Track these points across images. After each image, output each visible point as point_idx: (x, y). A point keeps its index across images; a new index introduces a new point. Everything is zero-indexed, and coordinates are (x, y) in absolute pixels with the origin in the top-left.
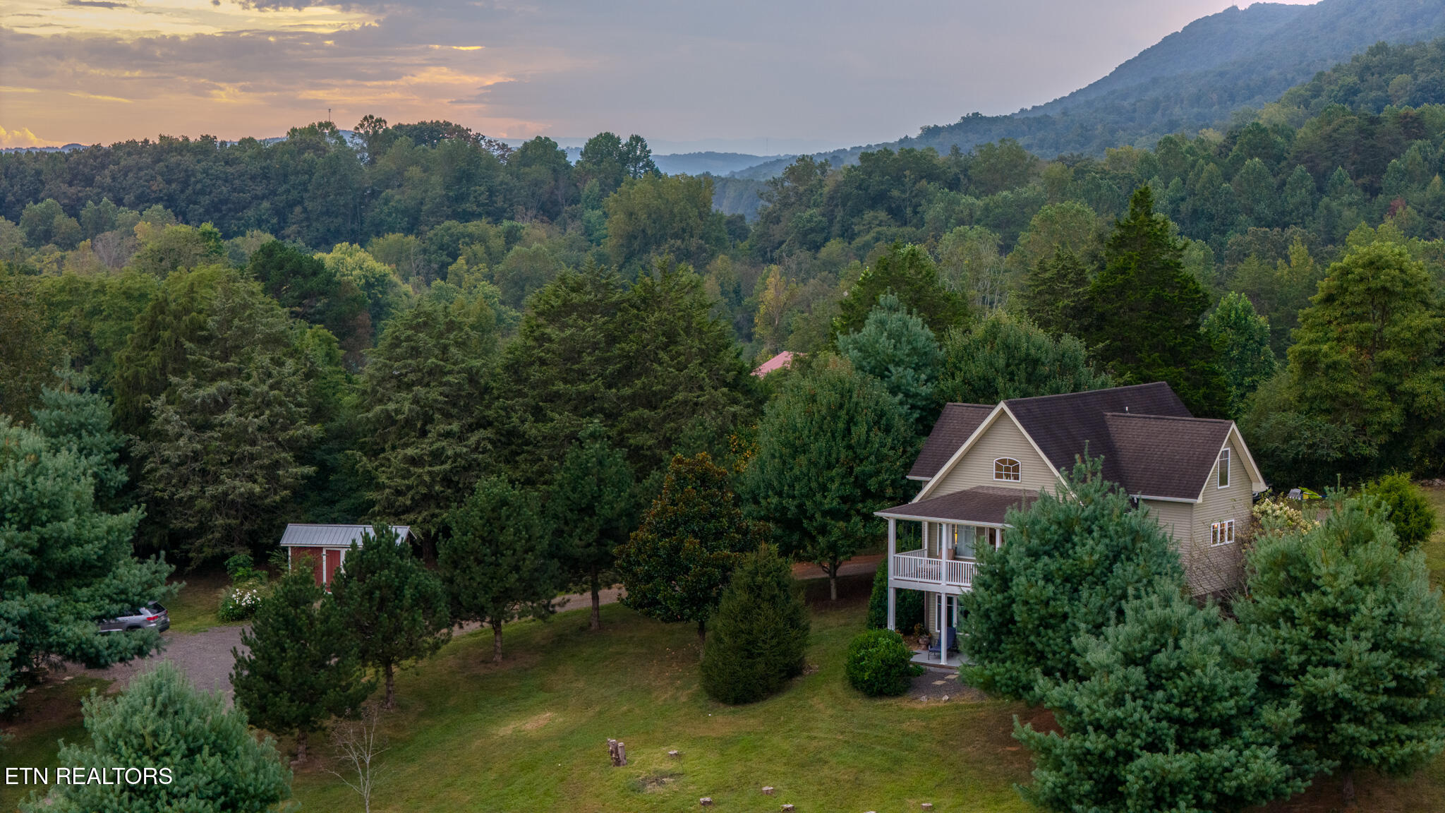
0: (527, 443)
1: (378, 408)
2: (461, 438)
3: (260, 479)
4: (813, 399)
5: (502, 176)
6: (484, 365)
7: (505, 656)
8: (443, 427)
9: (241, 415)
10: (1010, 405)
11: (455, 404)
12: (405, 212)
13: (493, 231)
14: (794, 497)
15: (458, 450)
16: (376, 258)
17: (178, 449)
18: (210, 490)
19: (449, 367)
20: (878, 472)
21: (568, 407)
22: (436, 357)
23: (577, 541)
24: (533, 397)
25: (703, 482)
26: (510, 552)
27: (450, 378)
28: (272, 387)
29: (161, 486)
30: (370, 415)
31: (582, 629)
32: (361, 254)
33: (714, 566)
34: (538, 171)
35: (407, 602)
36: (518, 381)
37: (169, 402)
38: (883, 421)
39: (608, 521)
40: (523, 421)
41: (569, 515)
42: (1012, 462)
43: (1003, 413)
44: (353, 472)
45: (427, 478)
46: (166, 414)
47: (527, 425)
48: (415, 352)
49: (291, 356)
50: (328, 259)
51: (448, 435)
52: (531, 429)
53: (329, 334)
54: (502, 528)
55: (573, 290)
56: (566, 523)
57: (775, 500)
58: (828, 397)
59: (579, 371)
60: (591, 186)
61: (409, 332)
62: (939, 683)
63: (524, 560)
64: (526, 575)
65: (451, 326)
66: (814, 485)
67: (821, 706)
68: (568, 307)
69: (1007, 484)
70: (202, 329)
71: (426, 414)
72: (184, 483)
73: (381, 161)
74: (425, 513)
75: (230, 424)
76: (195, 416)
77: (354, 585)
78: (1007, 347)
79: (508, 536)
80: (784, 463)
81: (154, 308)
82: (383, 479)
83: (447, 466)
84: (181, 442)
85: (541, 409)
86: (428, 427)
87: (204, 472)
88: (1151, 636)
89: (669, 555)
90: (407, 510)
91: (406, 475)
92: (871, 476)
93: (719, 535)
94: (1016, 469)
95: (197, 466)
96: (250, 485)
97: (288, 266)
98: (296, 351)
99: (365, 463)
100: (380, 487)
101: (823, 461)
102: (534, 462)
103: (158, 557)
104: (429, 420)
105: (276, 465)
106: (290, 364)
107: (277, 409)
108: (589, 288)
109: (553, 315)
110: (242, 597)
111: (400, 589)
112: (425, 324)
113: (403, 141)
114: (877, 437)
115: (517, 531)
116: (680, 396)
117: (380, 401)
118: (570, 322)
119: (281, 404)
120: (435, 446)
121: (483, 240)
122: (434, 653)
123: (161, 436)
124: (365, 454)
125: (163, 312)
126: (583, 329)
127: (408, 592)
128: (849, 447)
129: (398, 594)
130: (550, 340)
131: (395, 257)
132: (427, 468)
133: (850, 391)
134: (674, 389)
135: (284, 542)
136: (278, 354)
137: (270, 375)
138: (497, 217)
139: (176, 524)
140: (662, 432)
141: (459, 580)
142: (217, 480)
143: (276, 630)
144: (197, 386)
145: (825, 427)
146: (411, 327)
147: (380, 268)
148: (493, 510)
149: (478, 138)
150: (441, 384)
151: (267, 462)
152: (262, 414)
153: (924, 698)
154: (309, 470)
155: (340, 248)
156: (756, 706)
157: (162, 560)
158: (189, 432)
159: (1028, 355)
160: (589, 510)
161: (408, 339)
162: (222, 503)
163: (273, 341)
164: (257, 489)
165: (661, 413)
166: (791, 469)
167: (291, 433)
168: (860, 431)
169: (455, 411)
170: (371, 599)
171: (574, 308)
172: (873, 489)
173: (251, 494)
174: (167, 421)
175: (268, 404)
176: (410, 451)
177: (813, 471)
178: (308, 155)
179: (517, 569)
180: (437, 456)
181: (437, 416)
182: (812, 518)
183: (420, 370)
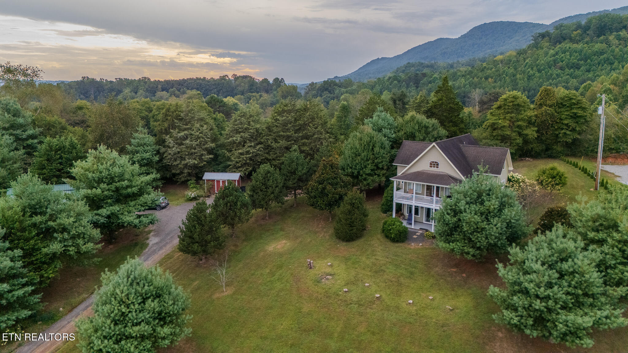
0: (273, 149)
1: (231, 139)
2: (254, 147)
3: (197, 159)
4: (361, 139)
5: (259, 85)
6: (260, 127)
7: (269, 218)
8: (249, 144)
9: (191, 141)
10: (437, 144)
11: (252, 138)
12: (241, 91)
13: (257, 95)
14: (356, 169)
15: (254, 150)
16: (235, 99)
17: (173, 151)
18: (183, 162)
19: (251, 127)
20: (382, 162)
21: (284, 139)
22: (247, 125)
23: (291, 183)
24: (274, 136)
25: (332, 167)
26: (271, 188)
27: (251, 131)
28: (200, 133)
29: (168, 161)
30: (229, 141)
31: (292, 206)
32: (232, 99)
33: (336, 194)
34: (265, 84)
35: (239, 207)
36: (270, 132)
37: (170, 137)
38: (383, 146)
39: (300, 176)
40: (272, 143)
41: (288, 174)
42: (436, 162)
43: (434, 146)
44: (224, 156)
45: (245, 159)
46: (170, 141)
47: (273, 144)
48: (241, 123)
49: (206, 124)
50: (225, 100)
51: (251, 146)
52: (274, 145)
53: (223, 115)
54: (268, 180)
55: (285, 106)
56: (287, 177)
57: (350, 170)
58: (366, 139)
59: (287, 129)
60: (274, 87)
61: (239, 118)
62: (415, 237)
63: (275, 190)
64: (276, 195)
65: (251, 116)
66: (363, 166)
67: (376, 245)
68: (284, 111)
69: (434, 169)
70: (180, 116)
71: (244, 140)
72: (175, 160)
73: (236, 82)
74: (245, 168)
75: (188, 144)
76: (178, 141)
77: (221, 201)
78: (418, 122)
79: (270, 183)
80: (353, 159)
81: (166, 110)
82: (233, 159)
83: (251, 155)
84: (174, 149)
85: (276, 139)
86: (245, 144)
87: (181, 157)
88: (556, 255)
89: (322, 190)
90: (239, 167)
91: (239, 158)
92: (380, 163)
93: (337, 184)
94: (438, 165)
95: (179, 155)
96: (194, 161)
97: (216, 101)
98: (207, 123)
99: (228, 154)
100: (231, 161)
101: (365, 159)
102: (275, 154)
103: (158, 191)
104: (245, 142)
105: (202, 155)
106: (205, 126)
107: (202, 139)
108: (289, 105)
109: (280, 113)
110: (191, 194)
111: (236, 202)
112: (244, 115)
113: (240, 78)
114: (382, 151)
115: (273, 181)
116: (316, 136)
117: (232, 137)
118: (284, 115)
119: (203, 138)
120: (247, 149)
121: (255, 97)
122: (247, 222)
123: (169, 147)
124: (228, 151)
125: (169, 112)
126: (288, 117)
127: (239, 203)
128: (373, 154)
129: (236, 204)
130: (279, 120)
131: (240, 100)
132: (245, 156)
133: (373, 137)
134: (314, 134)
135: (204, 178)
136: (202, 123)
137: (199, 130)
138: (258, 92)
139: (173, 171)
140: (310, 146)
141: (255, 197)
142: (185, 160)
143: (193, 221)
144: (179, 132)
145: (366, 148)
146: (239, 116)
147: (236, 101)
148: (265, 174)
149: (254, 79)
150: (249, 132)
151: (199, 154)
152: (197, 141)
153: (413, 244)
154: (211, 156)
155: (228, 98)
156: (354, 243)
157: (159, 192)
158: (176, 146)
159: (425, 125)
160: (294, 173)
161: (239, 120)
162: (186, 166)
163: (202, 120)
164: (196, 162)
165: (310, 141)
166: (355, 161)
167: (206, 146)
168: (377, 149)
169: (252, 140)
170: (227, 206)
171: (285, 111)
172: (381, 167)
173: (194, 163)
174: (170, 143)
175: (199, 138)
176: (240, 151)
177: (362, 161)
178: (223, 81)
179: (273, 193)
180: (248, 153)
181: (248, 141)
182: (362, 176)
183: (242, 128)
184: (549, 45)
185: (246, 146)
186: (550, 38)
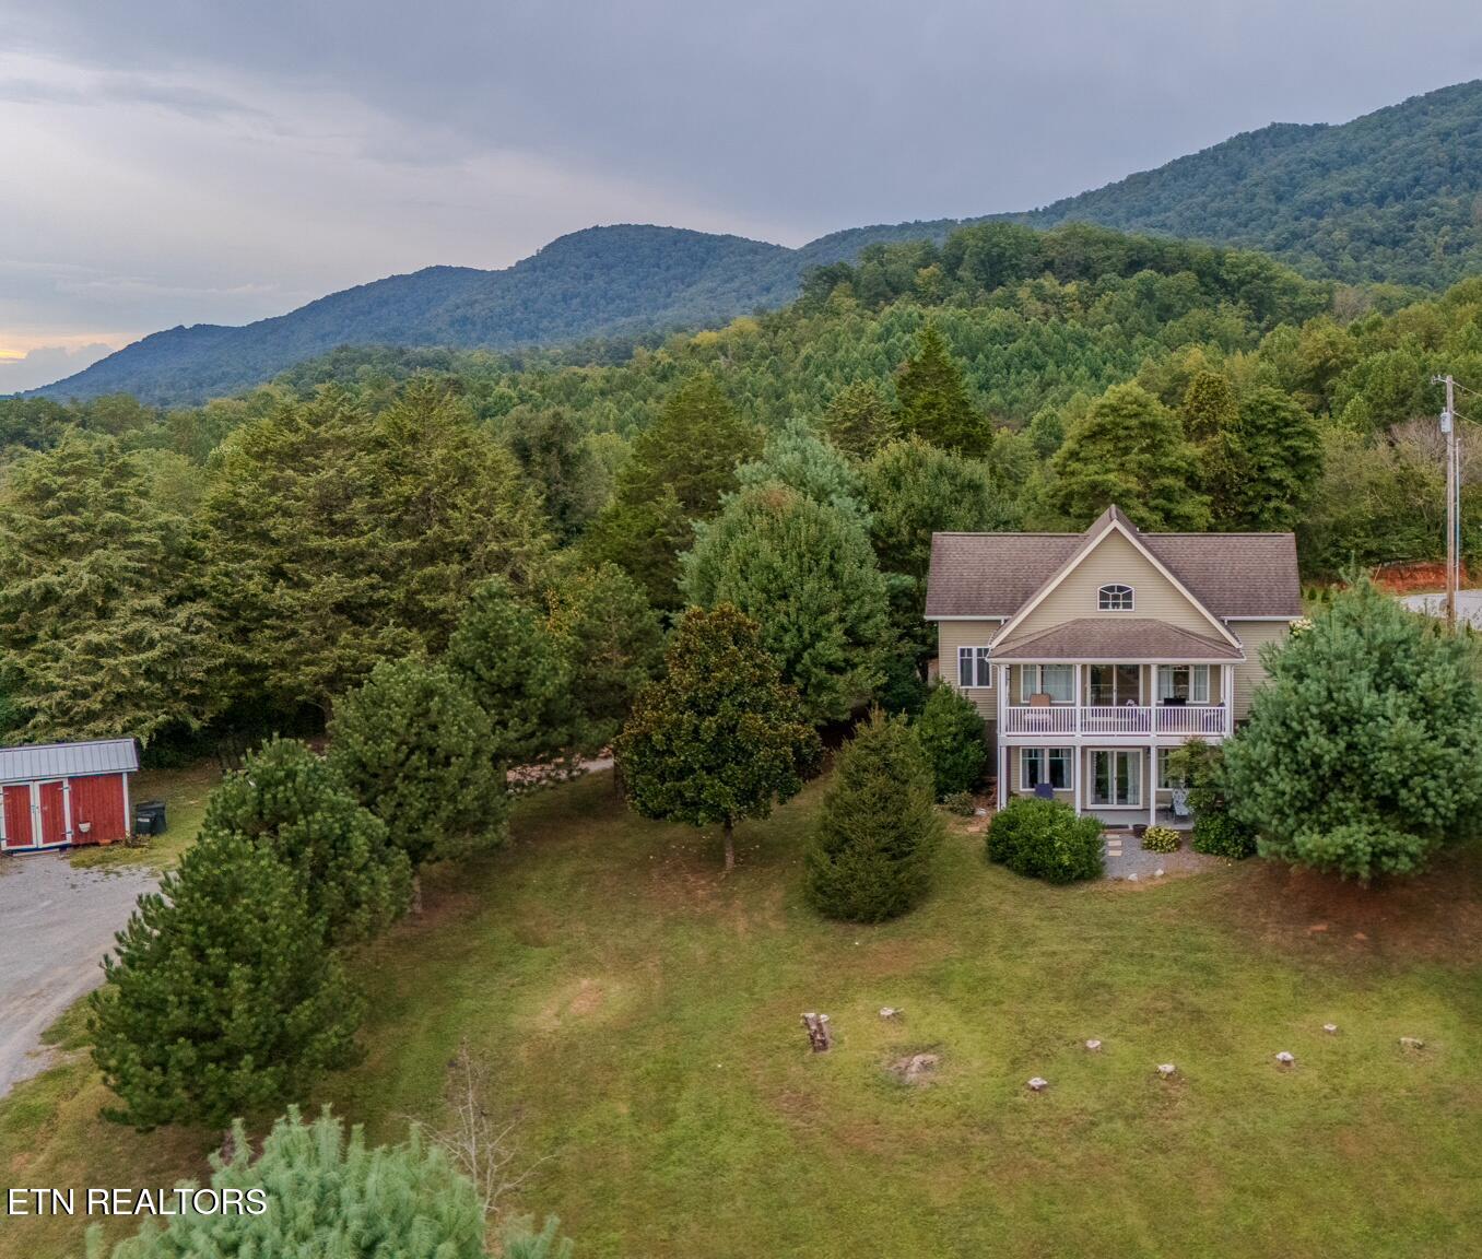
2: (163, 615)
15: (165, 630)
21: (330, 567)
25: (736, 640)
42: (1121, 589)
59: (341, 524)
62: (1114, 853)
67: (1007, 907)
69: (1117, 615)
94: (1128, 596)
118: (322, 461)
120: (130, 628)
132: (122, 659)
150: (128, 546)
153: (1133, 877)
169: (149, 580)
176: (89, 638)
180: (135, 642)
181: (126, 588)
183: (89, 529)
184: (858, 306)
185: (123, 613)
186: (856, 285)
